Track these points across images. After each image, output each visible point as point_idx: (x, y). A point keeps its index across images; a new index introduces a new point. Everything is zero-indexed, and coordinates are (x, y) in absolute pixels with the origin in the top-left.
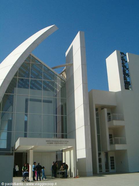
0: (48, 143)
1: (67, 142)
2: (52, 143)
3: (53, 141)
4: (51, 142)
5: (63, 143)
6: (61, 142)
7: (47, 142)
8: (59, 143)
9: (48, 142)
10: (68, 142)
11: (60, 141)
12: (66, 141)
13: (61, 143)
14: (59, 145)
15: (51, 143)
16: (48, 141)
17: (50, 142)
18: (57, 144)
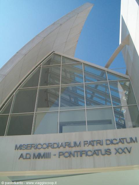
2: (47, 156)
3: (49, 145)
4: (42, 151)
5: (108, 152)
7: (20, 152)
9: (24, 152)
10: (134, 141)
11: (92, 143)
13: (95, 153)
15: (39, 156)
17: (32, 151)
18: (75, 160)
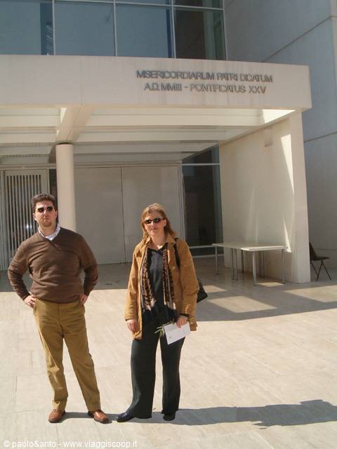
0: (148, 86)
1: (267, 84)
2: (177, 88)
3: (179, 74)
4: (171, 81)
5: (242, 89)
6: (232, 82)
7: (145, 81)
8: (215, 88)
9: (150, 81)
10: (269, 79)
11: (225, 76)
12: (257, 78)
13: (230, 89)
14: (222, 97)
16: (150, 74)
17: (159, 80)
18: (209, 96)
